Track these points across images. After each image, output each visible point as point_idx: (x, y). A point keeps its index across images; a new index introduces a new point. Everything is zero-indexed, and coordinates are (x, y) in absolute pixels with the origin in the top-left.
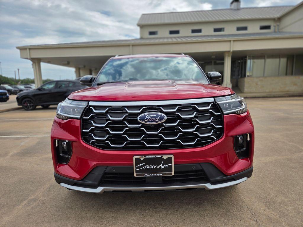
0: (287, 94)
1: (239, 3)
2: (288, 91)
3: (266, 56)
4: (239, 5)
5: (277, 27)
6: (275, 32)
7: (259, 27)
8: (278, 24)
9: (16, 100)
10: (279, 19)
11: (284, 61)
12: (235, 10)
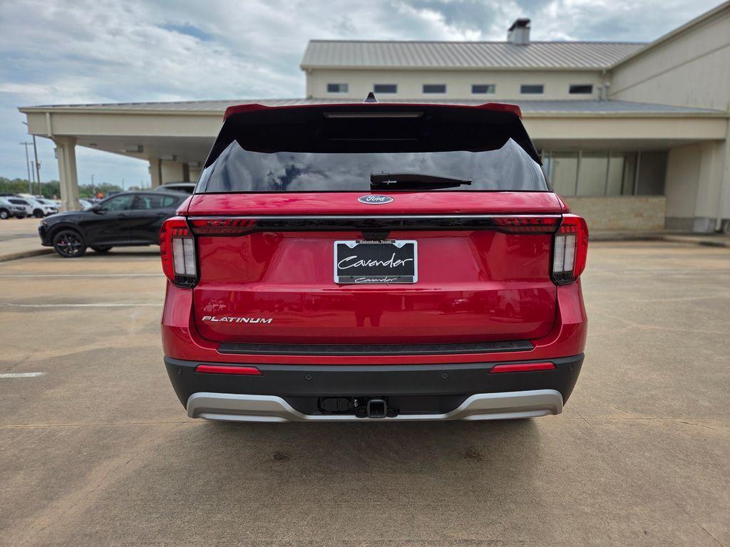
0: (621, 234)
1: (526, 30)
2: (624, 229)
3: (581, 152)
4: (527, 36)
5: (604, 89)
6: (601, 100)
7: (567, 89)
8: (608, 84)
9: (37, 232)
10: (611, 73)
11: (617, 163)
12: (518, 45)
